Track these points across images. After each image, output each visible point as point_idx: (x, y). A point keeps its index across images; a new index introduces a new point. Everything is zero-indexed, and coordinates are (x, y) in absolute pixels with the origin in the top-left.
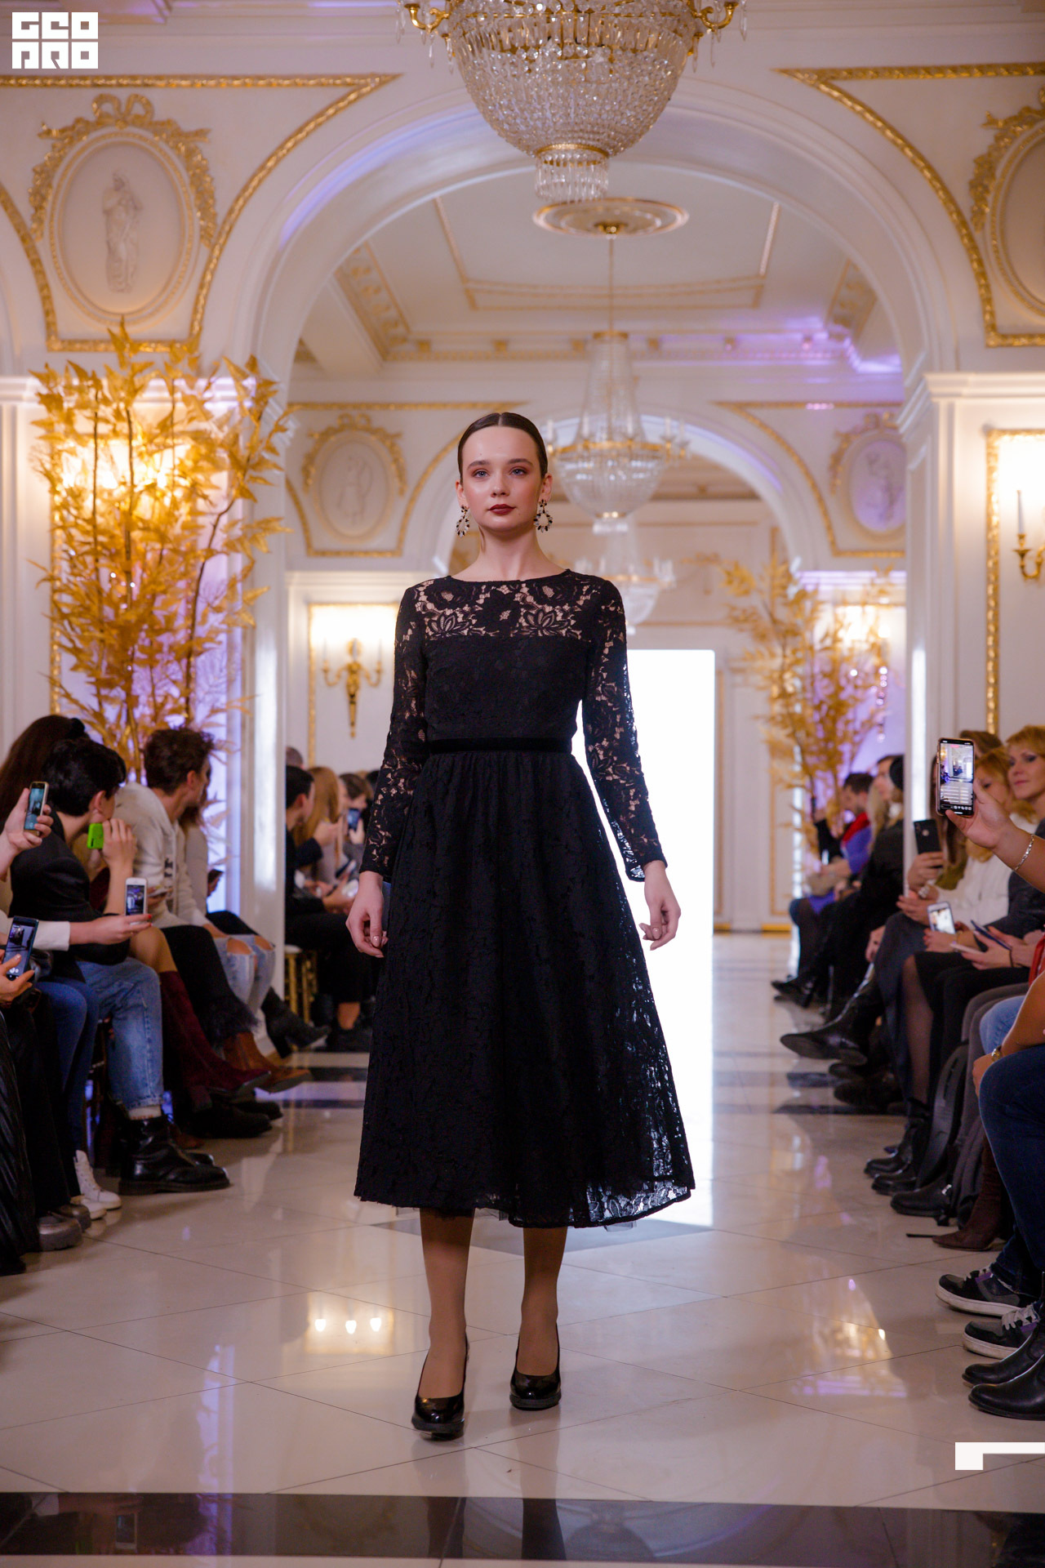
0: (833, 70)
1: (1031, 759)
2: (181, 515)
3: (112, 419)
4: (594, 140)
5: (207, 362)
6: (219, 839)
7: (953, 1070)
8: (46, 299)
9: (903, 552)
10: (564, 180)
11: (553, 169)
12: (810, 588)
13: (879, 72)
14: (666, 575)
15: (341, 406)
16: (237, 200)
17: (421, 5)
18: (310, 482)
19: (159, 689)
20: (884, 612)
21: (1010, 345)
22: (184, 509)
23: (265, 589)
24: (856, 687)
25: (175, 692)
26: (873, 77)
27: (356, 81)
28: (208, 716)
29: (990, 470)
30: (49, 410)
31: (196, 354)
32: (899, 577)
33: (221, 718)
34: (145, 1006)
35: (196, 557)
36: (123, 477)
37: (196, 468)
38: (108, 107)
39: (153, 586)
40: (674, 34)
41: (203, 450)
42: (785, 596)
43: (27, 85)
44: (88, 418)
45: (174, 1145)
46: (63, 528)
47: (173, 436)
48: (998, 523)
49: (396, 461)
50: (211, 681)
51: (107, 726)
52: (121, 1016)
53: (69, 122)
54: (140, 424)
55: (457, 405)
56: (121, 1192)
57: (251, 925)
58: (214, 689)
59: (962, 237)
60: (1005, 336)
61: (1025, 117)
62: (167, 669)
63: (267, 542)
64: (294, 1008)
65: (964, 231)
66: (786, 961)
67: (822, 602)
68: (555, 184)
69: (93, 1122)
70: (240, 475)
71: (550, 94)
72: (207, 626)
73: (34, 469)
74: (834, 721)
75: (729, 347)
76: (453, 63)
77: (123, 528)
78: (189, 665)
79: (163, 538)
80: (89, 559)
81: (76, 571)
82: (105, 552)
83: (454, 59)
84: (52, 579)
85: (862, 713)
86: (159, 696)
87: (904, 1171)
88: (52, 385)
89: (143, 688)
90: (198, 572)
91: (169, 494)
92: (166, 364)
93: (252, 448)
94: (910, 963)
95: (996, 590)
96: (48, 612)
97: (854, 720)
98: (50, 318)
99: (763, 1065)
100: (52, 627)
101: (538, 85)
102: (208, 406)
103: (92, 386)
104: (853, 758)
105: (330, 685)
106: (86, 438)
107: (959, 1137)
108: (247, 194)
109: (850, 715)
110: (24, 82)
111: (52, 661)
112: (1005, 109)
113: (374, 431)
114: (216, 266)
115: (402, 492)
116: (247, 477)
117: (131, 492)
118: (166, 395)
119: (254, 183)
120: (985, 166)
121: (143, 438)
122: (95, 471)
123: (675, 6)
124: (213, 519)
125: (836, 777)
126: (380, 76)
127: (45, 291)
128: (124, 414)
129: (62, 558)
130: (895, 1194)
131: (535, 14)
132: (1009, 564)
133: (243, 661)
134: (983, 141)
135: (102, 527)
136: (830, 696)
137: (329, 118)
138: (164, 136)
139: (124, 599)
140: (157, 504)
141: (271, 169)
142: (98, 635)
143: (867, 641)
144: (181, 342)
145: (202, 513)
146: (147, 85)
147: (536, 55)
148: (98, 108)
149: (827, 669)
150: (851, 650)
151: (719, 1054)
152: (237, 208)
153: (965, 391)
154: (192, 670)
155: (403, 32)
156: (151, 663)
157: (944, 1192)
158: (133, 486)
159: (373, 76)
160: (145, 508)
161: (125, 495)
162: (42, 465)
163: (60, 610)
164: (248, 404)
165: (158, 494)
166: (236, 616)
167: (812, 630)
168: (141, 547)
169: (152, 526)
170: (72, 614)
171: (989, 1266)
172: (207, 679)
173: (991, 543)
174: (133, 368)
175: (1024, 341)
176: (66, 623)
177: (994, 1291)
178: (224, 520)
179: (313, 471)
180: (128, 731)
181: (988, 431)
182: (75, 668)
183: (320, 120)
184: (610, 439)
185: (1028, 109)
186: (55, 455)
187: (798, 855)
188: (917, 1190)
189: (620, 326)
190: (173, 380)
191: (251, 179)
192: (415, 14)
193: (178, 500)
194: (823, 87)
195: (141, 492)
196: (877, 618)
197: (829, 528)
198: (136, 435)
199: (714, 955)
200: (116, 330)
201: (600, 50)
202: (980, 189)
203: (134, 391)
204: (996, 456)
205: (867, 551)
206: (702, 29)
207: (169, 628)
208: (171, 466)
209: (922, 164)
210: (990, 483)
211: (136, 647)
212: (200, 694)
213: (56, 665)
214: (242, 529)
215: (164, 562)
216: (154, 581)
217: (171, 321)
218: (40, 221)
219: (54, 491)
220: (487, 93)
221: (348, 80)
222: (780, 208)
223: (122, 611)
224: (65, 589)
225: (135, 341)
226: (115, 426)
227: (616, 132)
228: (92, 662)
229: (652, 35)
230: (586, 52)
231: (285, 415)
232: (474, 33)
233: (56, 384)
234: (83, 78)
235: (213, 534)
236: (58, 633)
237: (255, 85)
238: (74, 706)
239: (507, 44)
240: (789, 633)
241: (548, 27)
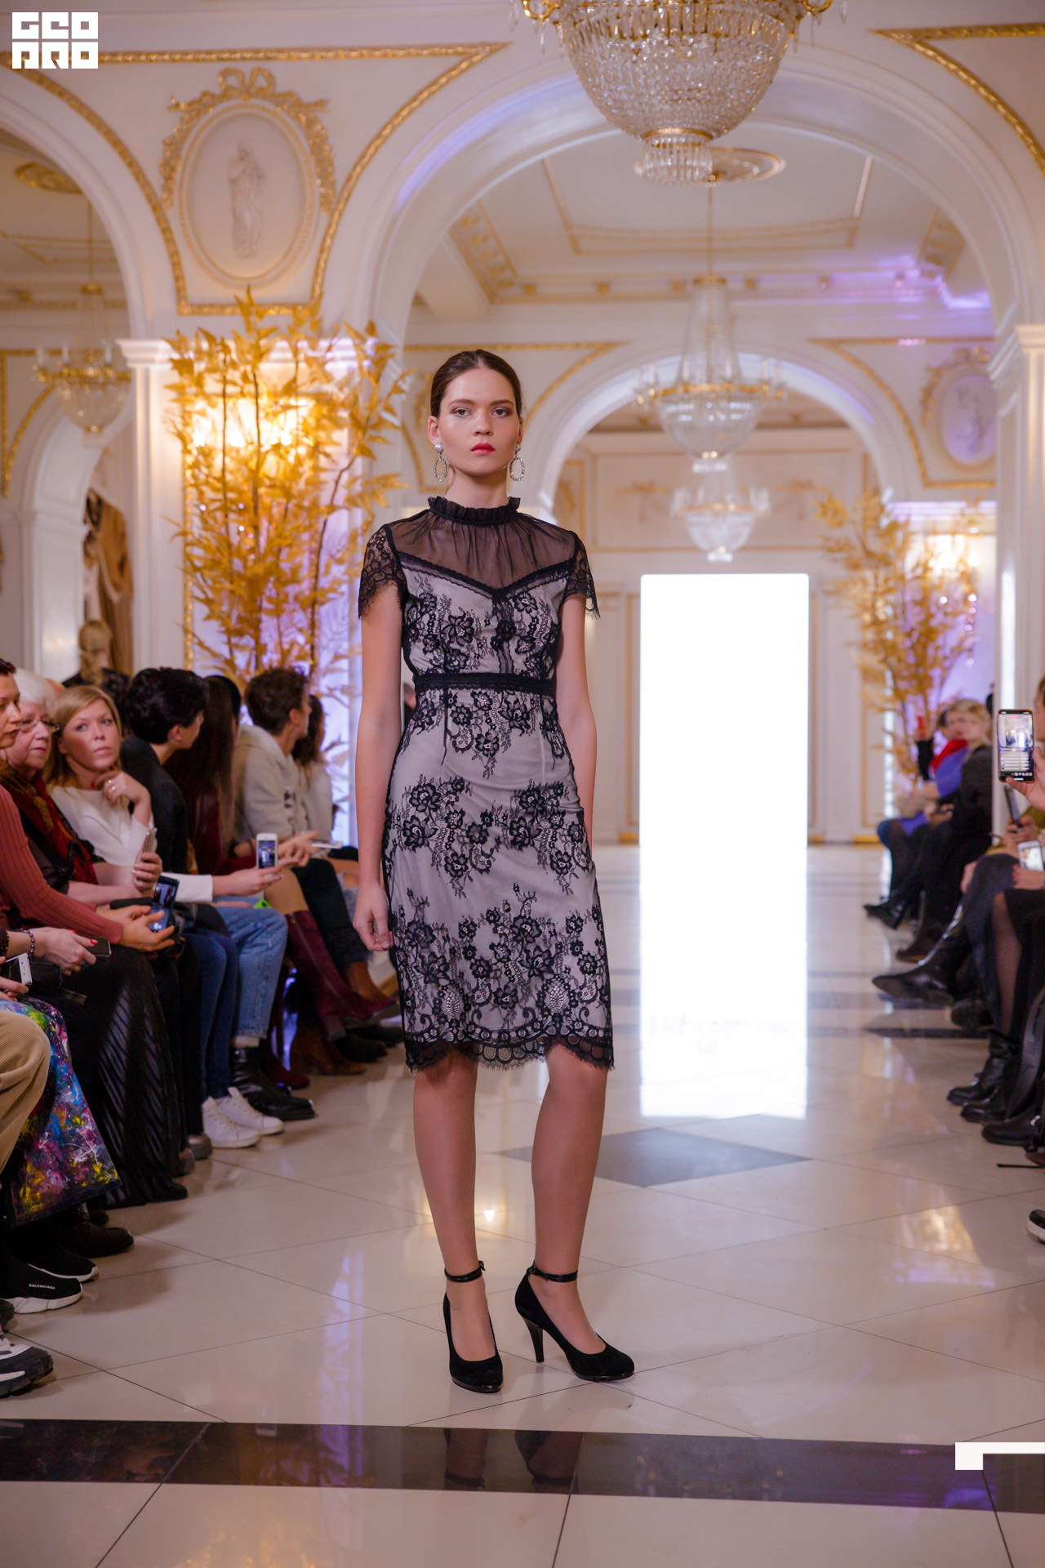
0: (928, 30)
2: (304, 472)
3: (240, 382)
4: (699, 124)
5: (327, 324)
6: (343, 777)
8: (176, 265)
9: (992, 482)
10: (670, 164)
11: (661, 152)
12: (902, 519)
13: (974, 31)
14: (762, 503)
16: (355, 167)
19: (286, 636)
20: (973, 541)
22: (308, 465)
24: (946, 614)
25: (301, 639)
26: (967, 36)
27: (468, 50)
28: (332, 662)
30: (181, 374)
31: (318, 317)
32: (988, 507)
33: (344, 664)
35: (320, 513)
36: (250, 435)
37: (319, 427)
38: (233, 81)
39: (279, 541)
40: (775, 21)
41: (325, 410)
42: (877, 527)
43: (157, 60)
44: (218, 381)
46: (195, 486)
47: (297, 396)
50: (335, 628)
51: (238, 673)
53: (196, 95)
54: (265, 383)
55: (562, 346)
56: (282, 1117)
58: (337, 637)
62: (293, 618)
63: (386, 497)
66: (877, 874)
67: (913, 533)
68: (662, 168)
70: (360, 434)
71: (657, 82)
72: (330, 577)
73: (168, 431)
74: (925, 647)
75: (824, 285)
76: (564, 49)
77: (251, 483)
78: (313, 613)
79: (288, 494)
80: (219, 515)
81: (207, 526)
82: (234, 507)
83: (564, 46)
84: (184, 534)
85: (951, 639)
86: (286, 643)
88: (183, 350)
89: (271, 636)
90: (320, 526)
91: (293, 452)
92: (289, 328)
93: (371, 408)
94: (1000, 899)
96: (180, 564)
97: (944, 646)
98: (180, 283)
99: (855, 986)
100: (184, 578)
101: (644, 73)
102: (329, 367)
103: (221, 350)
104: (943, 682)
106: (214, 399)
108: (364, 161)
109: (940, 641)
110: (154, 57)
111: (185, 609)
114: (335, 231)
116: (367, 435)
117: (258, 452)
118: (289, 355)
119: (372, 150)
121: (269, 397)
122: (224, 431)
124: (334, 475)
125: (926, 702)
126: (489, 45)
127: (175, 259)
128: (251, 377)
129: (193, 514)
130: (986, 1123)
135: (231, 484)
136: (921, 623)
137: (441, 86)
138: (286, 107)
139: (252, 550)
140: (282, 462)
141: (386, 138)
142: (228, 586)
143: (957, 570)
144: (303, 305)
145: (324, 470)
146: (268, 58)
147: (644, 45)
148: (224, 81)
149: (918, 597)
150: (941, 578)
151: (813, 974)
152: (355, 175)
154: (316, 617)
155: (515, 22)
156: (277, 613)
157: (1033, 1123)
158: (260, 445)
159: (484, 45)
160: (271, 467)
161: (252, 454)
162: (175, 426)
163: (192, 563)
164: (366, 363)
165: (282, 451)
167: (903, 559)
168: (267, 500)
169: (278, 483)
170: (205, 567)
172: (330, 627)
174: (259, 334)
176: (198, 575)
178: (345, 477)
182: (208, 618)
183: (434, 88)
184: (709, 381)
186: (186, 416)
187: (889, 776)
188: (1007, 1120)
189: (721, 268)
190: (298, 341)
191: (368, 147)
192: (528, 5)
193: (302, 458)
194: (918, 47)
195: (267, 452)
196: (967, 547)
197: (920, 460)
198: (263, 394)
199: (808, 869)
200: (242, 295)
201: (704, 35)
203: (260, 355)
205: (957, 482)
206: (803, 11)
207: (294, 579)
208: (295, 425)
209: (1014, 120)
211: (264, 598)
212: (324, 641)
213: (189, 613)
214: (362, 485)
215: (290, 515)
216: (280, 536)
217: (293, 285)
218: (170, 191)
219: (186, 451)
220: (597, 79)
221: (460, 49)
222: (873, 161)
223: (250, 563)
224: (198, 543)
225: (260, 305)
226: (242, 388)
227: (720, 116)
228: (223, 612)
229: (755, 22)
230: (692, 40)
231: (402, 377)
232: (584, 23)
233: (187, 350)
234: (209, 52)
235: (335, 490)
236: (190, 584)
237: (371, 56)
238: (207, 653)
239: (616, 32)
240: (882, 561)
241: (655, 14)
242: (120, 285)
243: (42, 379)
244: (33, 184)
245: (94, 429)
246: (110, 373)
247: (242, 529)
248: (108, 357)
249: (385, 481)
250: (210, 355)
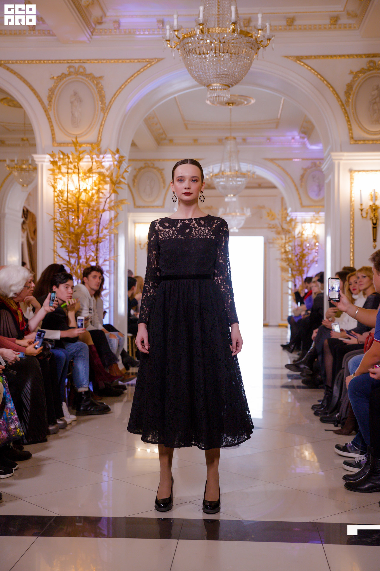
0: (301, 56)
1: (365, 277)
2: (94, 198)
3: (73, 168)
4: (225, 82)
5: (103, 149)
6: (107, 301)
7: (339, 377)
8: (52, 130)
9: (323, 206)
10: (216, 95)
11: (213, 91)
12: (294, 218)
13: (316, 57)
14: (248, 213)
15: (145, 160)
16: (112, 98)
17: (171, 40)
18: (135, 184)
19: (88, 253)
20: (318, 226)
21: (358, 144)
22: (96, 197)
23: (121, 222)
24: (309, 249)
25: (93, 254)
26: (314, 59)
27: (150, 60)
28: (103, 262)
29: (351, 183)
30: (53, 165)
31: (100, 147)
32: (322, 214)
33: (107, 263)
34: (84, 356)
35: (100, 212)
36: (76, 186)
37: (99, 183)
39: (86, 221)
40: (251, 49)
41: (102, 178)
42: (286, 220)
43: (47, 63)
44: (66, 168)
45: (92, 399)
46: (58, 203)
47: (92, 173)
48: (354, 200)
49: (162, 177)
50: (104, 251)
51: (72, 266)
52: (76, 359)
53: (59, 74)
54: (82, 169)
56: (77, 415)
57: (117, 328)
58: (105, 254)
59: (342, 109)
60: (356, 141)
61: (362, 71)
62: (90, 247)
63: (122, 207)
64: (130, 355)
65: (343, 107)
66: (286, 336)
67: (298, 222)
68: (214, 97)
69: (68, 391)
70: (113, 186)
71: (212, 68)
72: (103, 234)
73: (49, 184)
74: (302, 260)
75: (268, 141)
76: (181, 58)
77: (77, 202)
78: (97, 246)
79: (89, 206)
80: (66, 213)
81: (62, 216)
82: (71, 210)
84: (54, 219)
85: (310, 258)
86: (88, 256)
87: (324, 409)
88: (54, 157)
89: (83, 253)
90: (100, 217)
91: (91, 192)
92: (90, 151)
93: (117, 177)
94: (326, 341)
95: (353, 221)
96: (53, 229)
97: (308, 260)
98: (54, 136)
99: (279, 372)
100: (54, 234)
101: (208, 65)
102: (103, 164)
103: (67, 158)
104: (308, 272)
105: (141, 249)
106: (65, 174)
107: (341, 398)
108: (115, 96)
109: (307, 258)
110: (46, 62)
111: (54, 244)
112: (356, 69)
113: (156, 168)
115: (164, 187)
116: (116, 186)
117: (79, 192)
118: (90, 160)
119: (118, 93)
120: (350, 87)
121: (83, 174)
122: (68, 185)
123: (251, 40)
124: (105, 200)
125: (302, 278)
126: (157, 59)
127: (52, 128)
128: (77, 167)
129: (57, 212)
130: (321, 416)
131: (207, 43)
132: (357, 213)
133: (114, 245)
134: (349, 79)
135: (70, 202)
136: (300, 252)
137: (141, 72)
138: (89, 78)
139: (77, 225)
140: (87, 195)
141: (123, 88)
142: (69, 236)
143: (312, 235)
144: (95, 143)
145: (101, 198)
146: (84, 62)
147: (207, 56)
148: (69, 70)
149: (299, 243)
150: (307, 237)
151: (265, 368)
152: (112, 101)
153: (343, 158)
154: (98, 247)
155: (165, 49)
156: (85, 245)
157: (337, 416)
158: (80, 189)
159: (155, 59)
160: (83, 196)
161: (77, 192)
162: (51, 183)
163: (56, 229)
164: (116, 163)
165: (87, 192)
166: (112, 231)
167: (294, 231)
168: (82, 208)
169: (86, 202)
170: (61, 230)
171: (351, 441)
172: (103, 250)
173: (352, 207)
174: (79, 152)
175: (362, 142)
176: (59, 233)
177: (352, 449)
178: (108, 200)
179: (136, 181)
180: (78, 267)
181: (351, 171)
182: (62, 247)
183: (139, 73)
184: (230, 171)
185: (363, 69)
186: (55, 179)
187: (290, 303)
188: (328, 415)
189: (234, 135)
190: (92, 155)
191: (117, 92)
192: (169, 43)
193: (94, 194)
194: (298, 62)
195: (82, 192)
196: (315, 227)
197: (300, 199)
198: (81, 173)
199: (263, 334)
200: (74, 140)
201: (227, 54)
202: (348, 94)
203: (80, 159)
204: (353, 179)
205: (312, 206)
206: (260, 47)
207: (91, 234)
208: (92, 183)
209: (330, 86)
210: (351, 187)
211: (81, 240)
212: (101, 255)
213: (55, 246)
214: (114, 203)
215: (89, 213)
216: (86, 220)
217: (92, 137)
218: (50, 105)
219: (55, 191)
220: (192, 67)
221: (148, 60)
222: (284, 100)
223: (76, 229)
224: (58, 222)
225: (80, 143)
226: (74, 170)
227: (232, 80)
228: (67, 245)
229: (244, 49)
230: (223, 55)
231: (128, 167)
232: (187, 49)
233: (56, 157)
234: (64, 60)
235: (105, 205)
236: (56, 236)
237: (118, 62)
238: (61, 259)
239: (198, 52)
240: (287, 232)
241: (211, 47)
242: (34, 139)
243: (8, 169)
244: (6, 105)
245: (25, 185)
246: (31, 167)
247: (73, 217)
248: (30, 162)
249: (122, 202)
250: (63, 159)
